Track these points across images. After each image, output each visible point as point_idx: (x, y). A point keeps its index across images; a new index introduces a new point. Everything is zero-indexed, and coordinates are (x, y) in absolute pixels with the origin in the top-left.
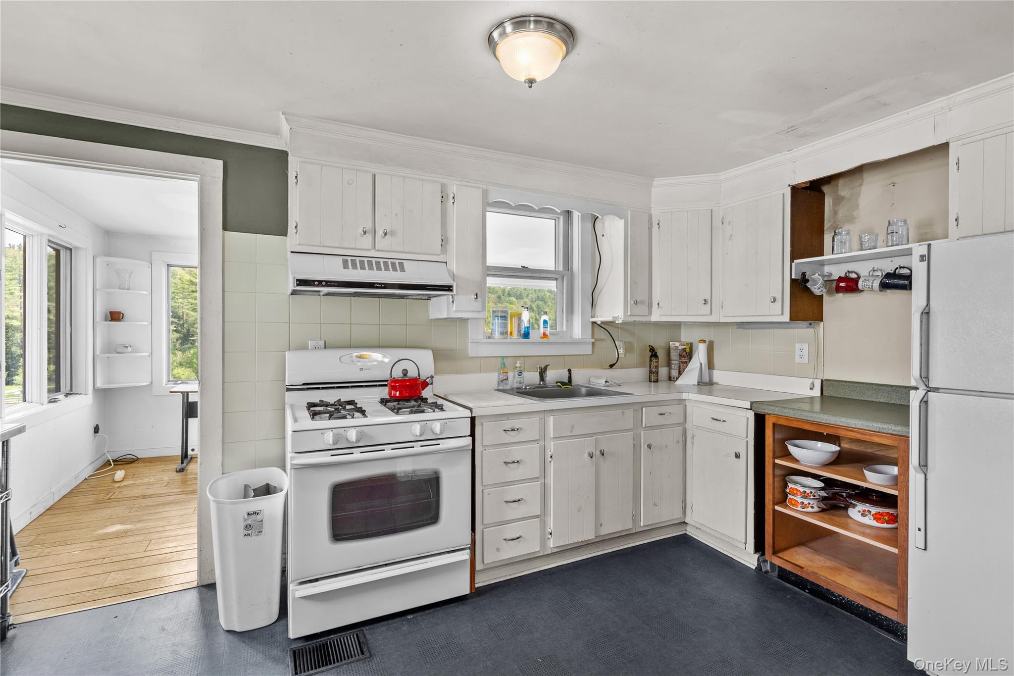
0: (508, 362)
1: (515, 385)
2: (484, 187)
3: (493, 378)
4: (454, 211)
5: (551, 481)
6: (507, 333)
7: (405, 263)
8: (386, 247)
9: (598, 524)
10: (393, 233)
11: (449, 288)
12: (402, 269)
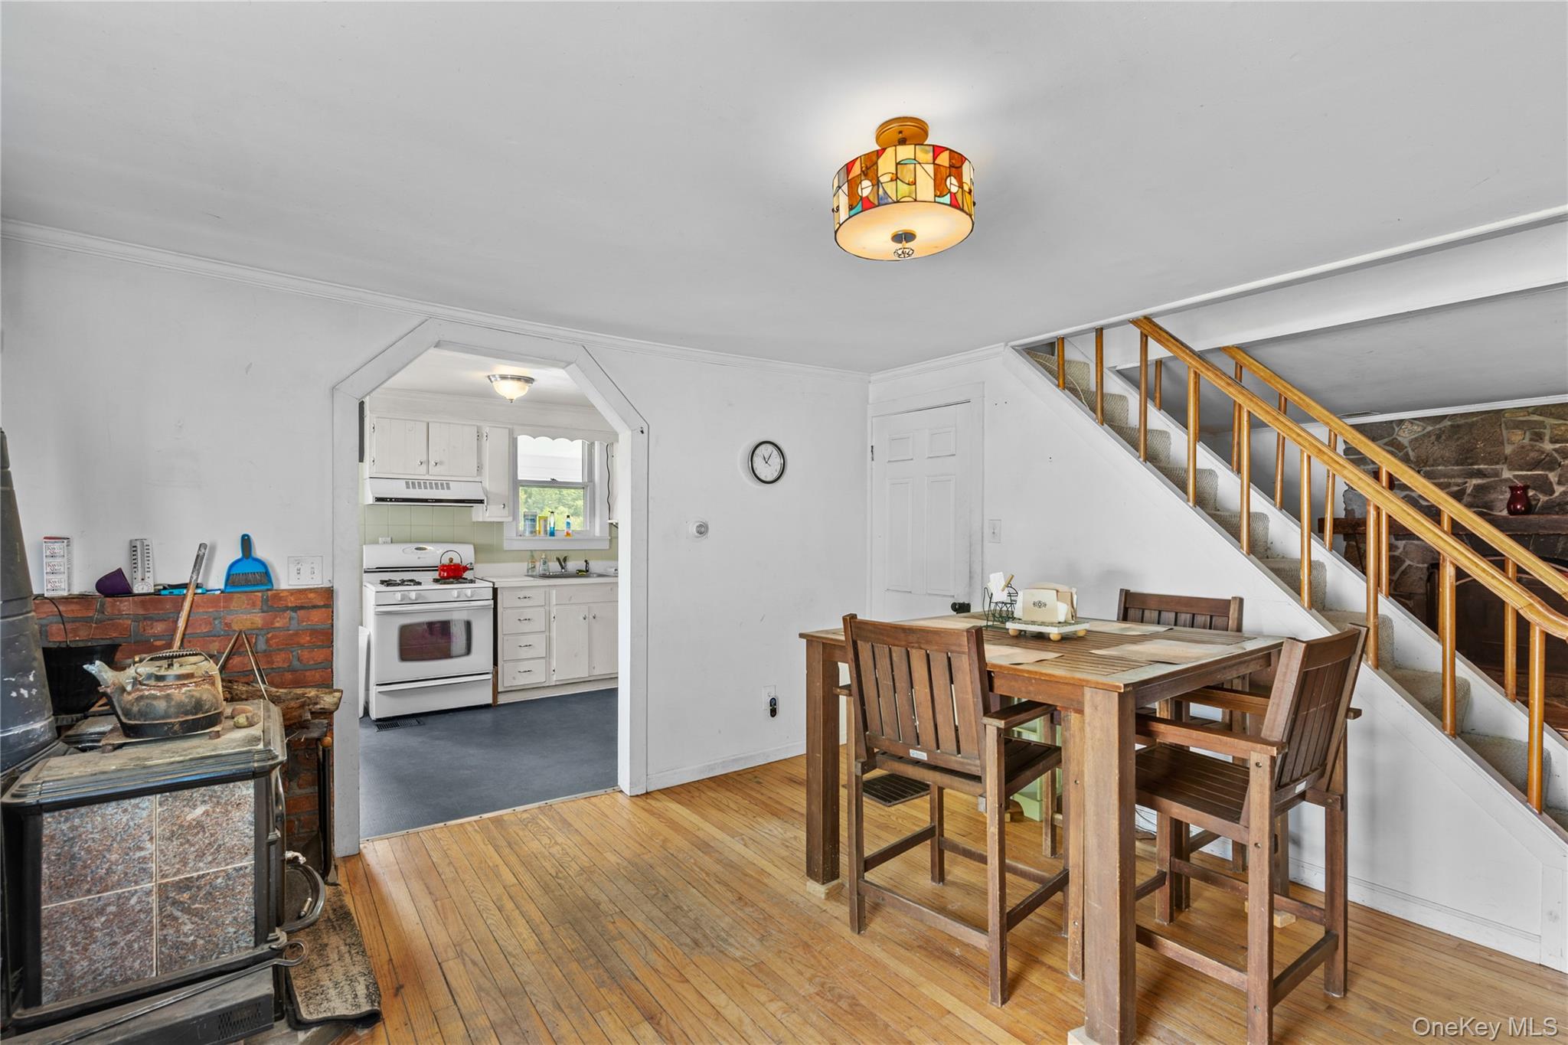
0: (536, 555)
1: (541, 572)
2: (511, 427)
3: (524, 566)
4: (487, 446)
5: (554, 634)
6: (535, 532)
7: (451, 484)
8: (436, 473)
9: (591, 667)
10: (442, 463)
11: (481, 502)
12: (448, 488)
